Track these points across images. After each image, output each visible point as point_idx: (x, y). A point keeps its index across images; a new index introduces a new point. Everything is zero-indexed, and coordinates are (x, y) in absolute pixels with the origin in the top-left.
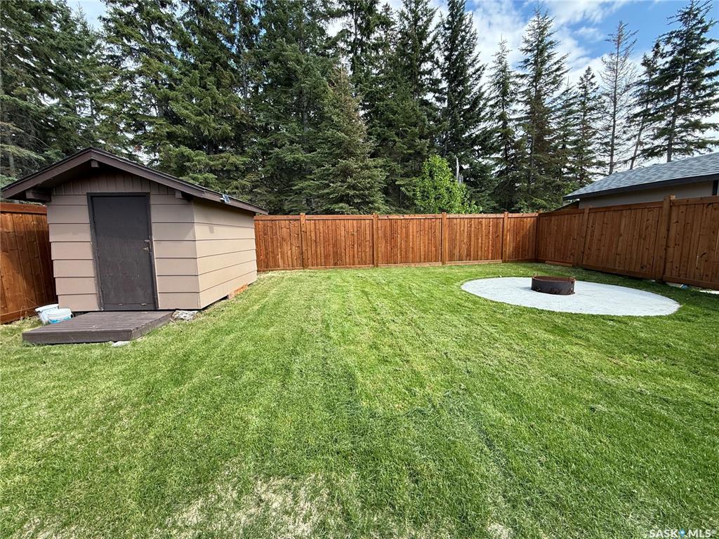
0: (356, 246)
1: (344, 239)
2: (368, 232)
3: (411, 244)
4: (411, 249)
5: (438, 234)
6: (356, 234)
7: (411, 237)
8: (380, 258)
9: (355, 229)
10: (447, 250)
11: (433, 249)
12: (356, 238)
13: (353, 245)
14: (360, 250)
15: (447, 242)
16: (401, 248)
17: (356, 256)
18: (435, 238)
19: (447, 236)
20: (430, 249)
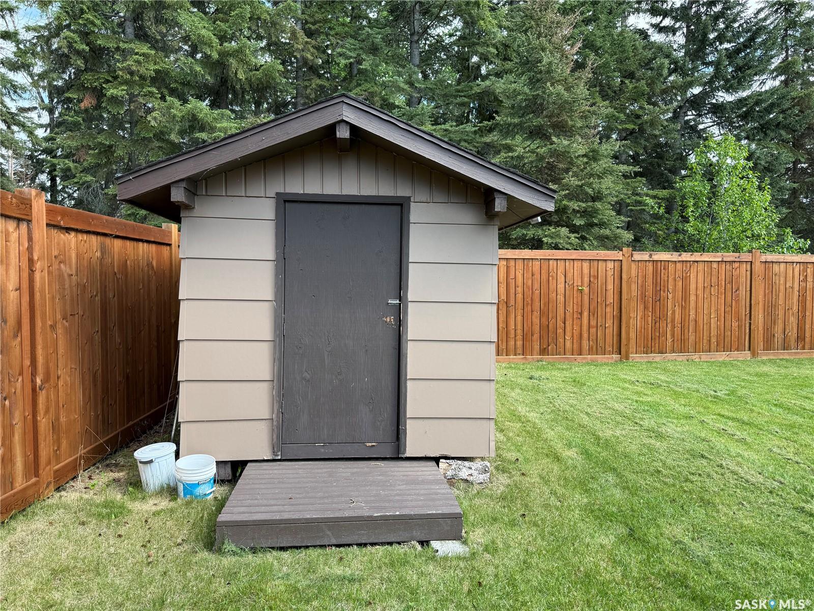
0: (586, 314)
1: (562, 299)
2: (610, 287)
3: (692, 313)
4: (692, 324)
5: (743, 292)
6: (586, 289)
7: (693, 298)
8: (633, 343)
9: (586, 280)
10: (761, 328)
11: (735, 324)
12: (586, 298)
13: (581, 314)
14: (593, 323)
15: (761, 311)
16: (673, 321)
17: (585, 335)
18: (737, 301)
19: (761, 297)
20: (728, 323)
